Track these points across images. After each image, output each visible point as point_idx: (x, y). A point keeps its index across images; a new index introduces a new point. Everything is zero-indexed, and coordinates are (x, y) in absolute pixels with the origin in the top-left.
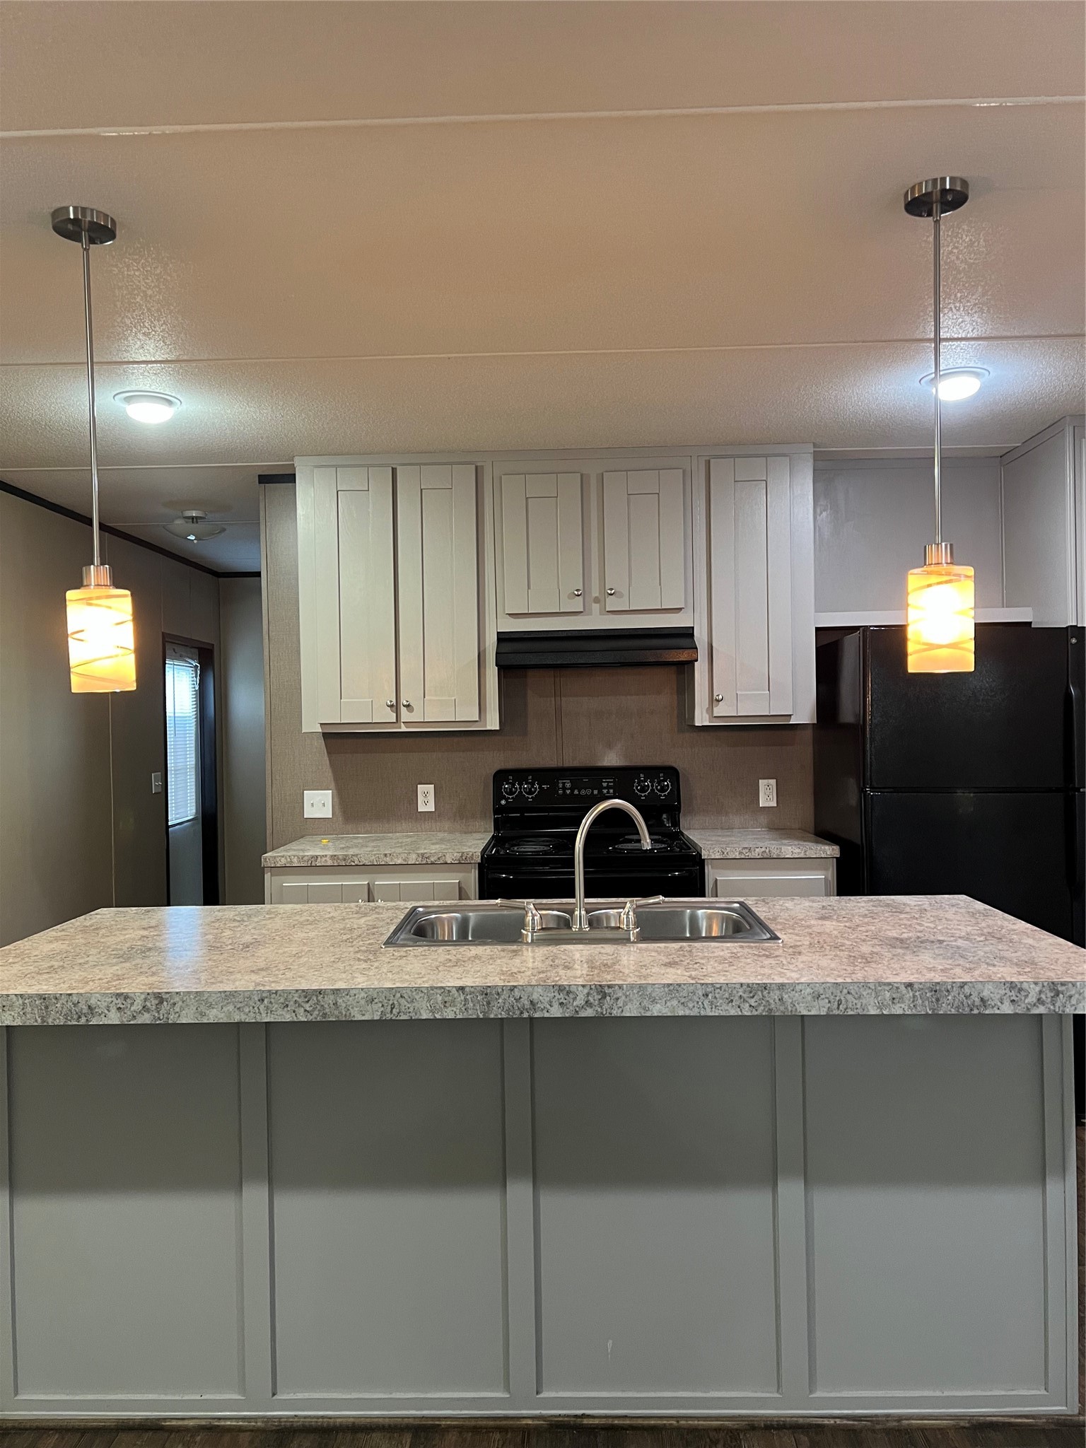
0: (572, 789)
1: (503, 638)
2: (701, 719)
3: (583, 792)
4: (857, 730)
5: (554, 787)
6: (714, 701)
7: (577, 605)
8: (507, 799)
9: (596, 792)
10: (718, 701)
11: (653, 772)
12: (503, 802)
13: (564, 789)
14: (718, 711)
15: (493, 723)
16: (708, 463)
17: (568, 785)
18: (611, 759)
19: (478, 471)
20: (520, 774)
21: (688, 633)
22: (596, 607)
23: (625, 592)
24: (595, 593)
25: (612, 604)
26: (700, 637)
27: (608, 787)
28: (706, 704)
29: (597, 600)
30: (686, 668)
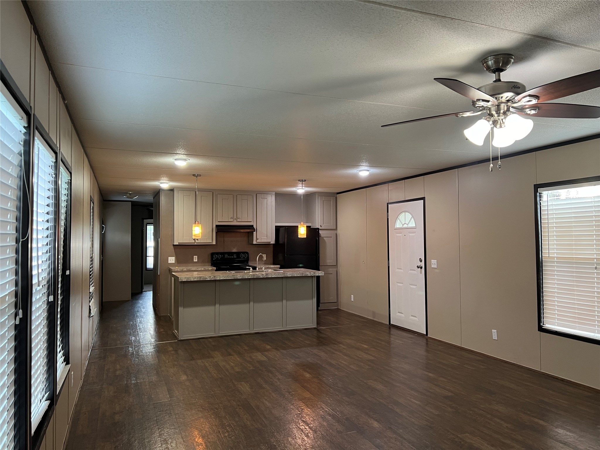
0: (228, 256)
1: (217, 226)
2: (255, 243)
3: (230, 257)
4: (284, 244)
5: (224, 256)
6: (257, 239)
7: (232, 220)
8: (215, 258)
9: (233, 257)
10: (258, 239)
11: (244, 253)
12: (214, 259)
13: (226, 256)
14: (258, 241)
15: (214, 243)
16: (256, 194)
17: (227, 256)
18: (235, 250)
19: (213, 193)
20: (217, 253)
21: (252, 226)
22: (235, 220)
23: (241, 218)
24: (235, 218)
25: (238, 220)
26: (255, 227)
27: (235, 256)
28: (256, 240)
29: (235, 219)
30: (252, 233)
